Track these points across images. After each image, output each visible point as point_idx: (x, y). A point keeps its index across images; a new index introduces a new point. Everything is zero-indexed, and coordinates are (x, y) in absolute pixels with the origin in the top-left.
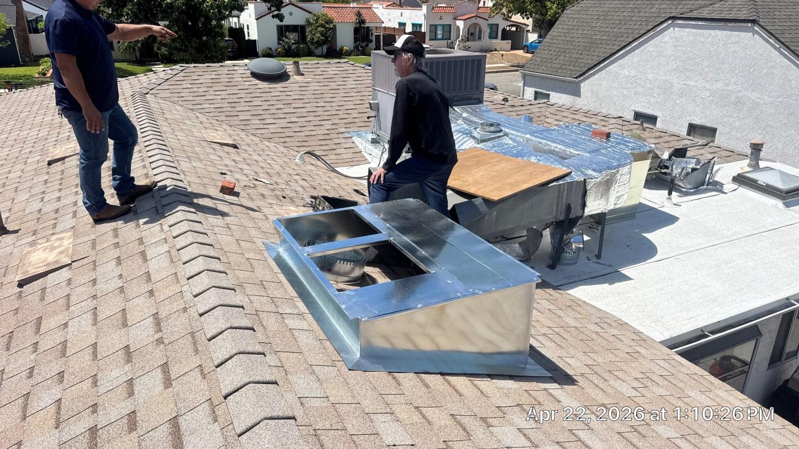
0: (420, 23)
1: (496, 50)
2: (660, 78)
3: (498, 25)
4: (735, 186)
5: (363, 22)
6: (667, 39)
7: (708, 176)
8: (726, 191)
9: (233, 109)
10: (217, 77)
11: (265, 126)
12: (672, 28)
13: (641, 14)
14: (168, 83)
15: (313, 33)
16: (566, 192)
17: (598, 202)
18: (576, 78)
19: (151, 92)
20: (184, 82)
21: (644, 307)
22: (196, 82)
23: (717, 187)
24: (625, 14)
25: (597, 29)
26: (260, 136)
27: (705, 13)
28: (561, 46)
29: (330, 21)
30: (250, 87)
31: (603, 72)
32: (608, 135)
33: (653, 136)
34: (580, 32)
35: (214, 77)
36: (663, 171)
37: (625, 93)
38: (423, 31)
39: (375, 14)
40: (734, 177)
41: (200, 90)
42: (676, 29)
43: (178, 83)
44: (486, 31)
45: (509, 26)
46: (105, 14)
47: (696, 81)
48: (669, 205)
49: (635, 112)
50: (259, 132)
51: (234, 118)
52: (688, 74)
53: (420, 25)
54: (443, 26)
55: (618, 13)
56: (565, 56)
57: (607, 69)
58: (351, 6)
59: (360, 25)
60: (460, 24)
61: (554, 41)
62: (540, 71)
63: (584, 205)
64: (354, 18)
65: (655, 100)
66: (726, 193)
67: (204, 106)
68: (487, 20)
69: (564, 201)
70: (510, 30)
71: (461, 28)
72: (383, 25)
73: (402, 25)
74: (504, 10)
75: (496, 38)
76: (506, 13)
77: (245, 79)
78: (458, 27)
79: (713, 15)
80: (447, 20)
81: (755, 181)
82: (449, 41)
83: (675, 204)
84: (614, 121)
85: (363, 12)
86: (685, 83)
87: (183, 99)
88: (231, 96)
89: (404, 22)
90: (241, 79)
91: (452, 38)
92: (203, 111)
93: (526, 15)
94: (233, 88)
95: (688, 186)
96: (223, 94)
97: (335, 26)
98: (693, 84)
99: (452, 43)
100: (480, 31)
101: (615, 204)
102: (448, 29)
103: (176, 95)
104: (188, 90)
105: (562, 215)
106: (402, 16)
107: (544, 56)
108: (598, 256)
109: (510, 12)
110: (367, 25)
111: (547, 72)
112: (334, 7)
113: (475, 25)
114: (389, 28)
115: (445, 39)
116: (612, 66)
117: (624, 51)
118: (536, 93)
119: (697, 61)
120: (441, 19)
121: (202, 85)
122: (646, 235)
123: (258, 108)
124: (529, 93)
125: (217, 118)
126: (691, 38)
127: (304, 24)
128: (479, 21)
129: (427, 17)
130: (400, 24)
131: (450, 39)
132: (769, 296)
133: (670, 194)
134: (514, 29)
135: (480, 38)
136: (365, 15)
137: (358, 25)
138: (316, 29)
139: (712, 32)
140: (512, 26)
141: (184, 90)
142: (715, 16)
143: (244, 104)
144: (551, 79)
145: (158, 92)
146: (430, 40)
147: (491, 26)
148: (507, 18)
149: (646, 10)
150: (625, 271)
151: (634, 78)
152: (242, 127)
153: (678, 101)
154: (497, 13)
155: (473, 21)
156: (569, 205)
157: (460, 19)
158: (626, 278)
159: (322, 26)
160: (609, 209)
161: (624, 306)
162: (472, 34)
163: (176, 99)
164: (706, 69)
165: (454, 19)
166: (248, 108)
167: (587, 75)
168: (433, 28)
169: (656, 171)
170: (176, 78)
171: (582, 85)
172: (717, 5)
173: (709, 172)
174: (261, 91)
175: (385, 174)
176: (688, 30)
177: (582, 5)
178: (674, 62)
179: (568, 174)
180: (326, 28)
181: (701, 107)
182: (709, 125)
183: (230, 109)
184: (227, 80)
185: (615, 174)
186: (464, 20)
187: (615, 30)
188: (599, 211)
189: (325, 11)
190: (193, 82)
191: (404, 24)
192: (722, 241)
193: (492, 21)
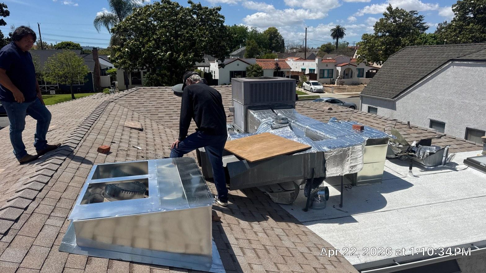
0: (314, 68)
1: (362, 84)
2: (446, 98)
3: (364, 69)
4: (465, 166)
5: (279, 68)
6: (449, 73)
7: (444, 158)
8: (458, 169)
9: (156, 111)
10: (154, 94)
11: (171, 121)
12: (452, 67)
13: (436, 59)
14: (126, 96)
15: (250, 75)
16: (309, 160)
17: (335, 168)
18: (393, 98)
19: (115, 101)
20: (135, 96)
21: (356, 240)
22: (142, 96)
23: (452, 166)
24: (426, 59)
25: (408, 68)
26: (166, 125)
27: (474, 57)
28: (385, 79)
29: (260, 68)
30: (171, 99)
31: (410, 94)
32: (362, 128)
33: (416, 132)
34: (397, 70)
35: (153, 94)
36: (410, 154)
37: (424, 108)
38: (315, 73)
39: (287, 64)
40: (465, 160)
41: (142, 100)
42: (455, 67)
43: (132, 96)
44: (356, 73)
45: (371, 69)
46: (128, 64)
47: (470, 100)
48: (410, 177)
49: (431, 120)
50: (166, 123)
51: (155, 116)
52: (464, 95)
53: (314, 70)
54: (328, 70)
55: (422, 59)
56: (387, 85)
57: (412, 93)
58: (275, 60)
59: (277, 70)
60: (339, 69)
61: (381, 76)
62: (371, 94)
63: (325, 170)
64: (274, 67)
65: (443, 112)
66: (457, 171)
67: (141, 109)
68: (356, 66)
69: (309, 166)
70: (372, 72)
71: (340, 71)
72: (291, 70)
73: (304, 70)
74: (366, 60)
75: (363, 76)
76: (367, 62)
77: (170, 95)
78: (338, 71)
79: (479, 57)
80: (330, 67)
81: (479, 163)
82: (332, 79)
83: (415, 176)
84: (390, 122)
85: (279, 63)
86: (462, 101)
87: (130, 105)
88: (158, 104)
89: (305, 68)
90: (167, 95)
91: (333, 77)
92: (139, 111)
93: (379, 63)
94: (162, 100)
95: (428, 165)
96: (154, 103)
97: (263, 71)
98: (468, 102)
99: (334, 79)
100: (352, 73)
101: (350, 171)
102: (331, 72)
103: (128, 103)
104: (135, 101)
105: (309, 175)
106: (303, 65)
107: (375, 85)
108: (341, 206)
109: (369, 61)
110: (281, 70)
111: (375, 95)
112: (263, 61)
113: (349, 69)
114: (296, 72)
115: (329, 78)
116: (415, 91)
117: (422, 81)
118: (369, 108)
119: (469, 87)
120: (327, 66)
121: (144, 98)
122: (382, 194)
123: (171, 110)
124: (365, 107)
125: (145, 115)
126: (465, 72)
127: (245, 70)
128: (351, 67)
129: (318, 65)
130: (302, 69)
131: (332, 77)
132: (457, 241)
133: (411, 169)
134: (374, 71)
135: (351, 77)
136: (281, 65)
137: (276, 71)
138: (252, 73)
139: (478, 68)
140: (373, 69)
141: (133, 101)
142: (480, 58)
143: (164, 108)
144: (378, 99)
145: (119, 101)
146: (320, 78)
147: (359, 70)
148: (368, 65)
149: (439, 56)
150: (355, 217)
151: (429, 99)
152: (158, 121)
153: (458, 113)
154: (361, 62)
155: (347, 67)
156: (313, 169)
157: (339, 66)
158: (354, 221)
159: (255, 71)
160: (346, 174)
161: (342, 239)
162: (347, 75)
163: (127, 105)
164: (476, 92)
165: (336, 66)
166: (165, 111)
167: (399, 96)
168: (322, 71)
169: (405, 154)
170: (131, 94)
171: (397, 102)
172: (482, 52)
173: (445, 155)
174: (177, 101)
175: (179, 143)
176: (462, 67)
177: (399, 54)
178: (454, 88)
179: (310, 148)
180: (257, 72)
181: (474, 117)
182: (480, 129)
183: (155, 111)
184: (160, 96)
185: (347, 151)
186: (341, 66)
187: (419, 69)
188: (338, 175)
189: (258, 63)
190: (140, 96)
191: (305, 70)
192: (438, 201)
193: (359, 67)
